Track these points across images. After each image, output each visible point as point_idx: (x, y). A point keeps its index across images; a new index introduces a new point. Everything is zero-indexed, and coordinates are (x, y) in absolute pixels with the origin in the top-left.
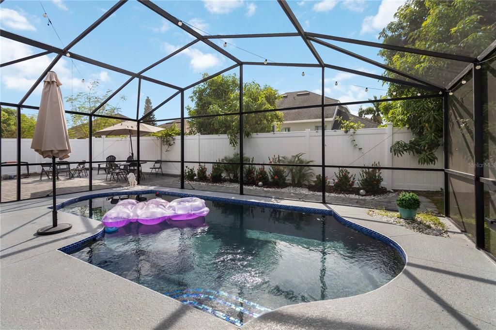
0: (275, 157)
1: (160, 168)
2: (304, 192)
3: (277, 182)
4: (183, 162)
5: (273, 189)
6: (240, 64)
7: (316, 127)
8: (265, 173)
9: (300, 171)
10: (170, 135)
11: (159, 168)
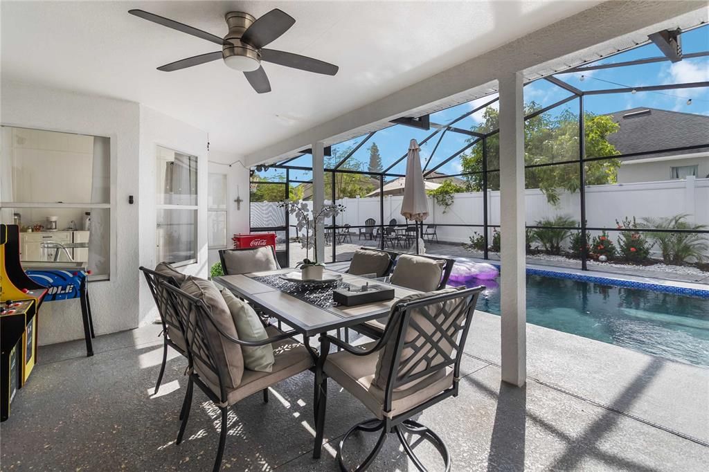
0: (628, 220)
1: (435, 234)
2: (695, 273)
3: (635, 255)
4: (486, 226)
5: (630, 267)
6: (579, 94)
7: (673, 168)
8: (609, 243)
9: (680, 241)
10: (447, 192)
11: (433, 234)
